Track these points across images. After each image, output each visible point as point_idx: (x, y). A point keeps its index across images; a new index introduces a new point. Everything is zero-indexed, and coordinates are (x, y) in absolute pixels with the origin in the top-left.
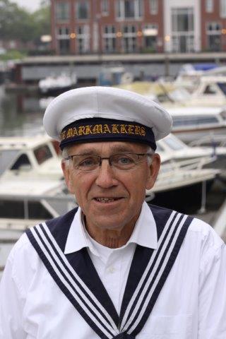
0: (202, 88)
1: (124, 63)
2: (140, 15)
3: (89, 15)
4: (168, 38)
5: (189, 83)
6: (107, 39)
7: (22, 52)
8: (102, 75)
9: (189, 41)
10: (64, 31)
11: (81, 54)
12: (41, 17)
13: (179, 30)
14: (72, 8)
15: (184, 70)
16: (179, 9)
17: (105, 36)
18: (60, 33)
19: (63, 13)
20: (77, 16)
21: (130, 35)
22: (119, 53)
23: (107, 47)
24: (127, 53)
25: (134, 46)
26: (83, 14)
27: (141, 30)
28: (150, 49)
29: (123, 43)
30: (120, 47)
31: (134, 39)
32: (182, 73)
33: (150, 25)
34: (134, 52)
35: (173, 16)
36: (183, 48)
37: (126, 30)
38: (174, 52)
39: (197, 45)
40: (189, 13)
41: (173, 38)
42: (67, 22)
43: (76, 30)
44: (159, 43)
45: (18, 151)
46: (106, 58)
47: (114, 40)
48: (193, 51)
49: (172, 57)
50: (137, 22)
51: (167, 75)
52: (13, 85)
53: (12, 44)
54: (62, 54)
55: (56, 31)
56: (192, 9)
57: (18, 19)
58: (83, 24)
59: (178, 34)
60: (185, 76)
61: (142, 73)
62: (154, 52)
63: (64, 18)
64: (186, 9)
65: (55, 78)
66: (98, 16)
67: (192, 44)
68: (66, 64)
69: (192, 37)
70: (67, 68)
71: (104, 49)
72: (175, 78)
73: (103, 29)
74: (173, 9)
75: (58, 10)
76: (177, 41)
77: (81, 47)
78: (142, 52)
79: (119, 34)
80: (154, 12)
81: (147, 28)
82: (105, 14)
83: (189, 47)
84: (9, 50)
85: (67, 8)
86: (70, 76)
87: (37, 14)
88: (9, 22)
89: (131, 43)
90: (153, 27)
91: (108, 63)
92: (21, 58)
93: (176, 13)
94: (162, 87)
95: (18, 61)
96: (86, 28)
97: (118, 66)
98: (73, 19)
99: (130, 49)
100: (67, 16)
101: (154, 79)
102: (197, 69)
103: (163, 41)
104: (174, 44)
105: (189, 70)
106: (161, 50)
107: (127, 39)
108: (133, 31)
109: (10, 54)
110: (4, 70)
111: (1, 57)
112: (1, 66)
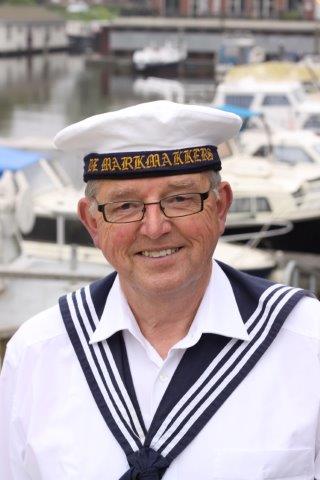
1: (255, 32)
7: (112, 10)
8: (223, 48)
11: (195, 16)
22: (249, 18)
23: (233, 8)
24: (261, 18)
25: (271, 9)
28: (294, 13)
29: (255, 3)
30: (252, 8)
34: (271, 17)
44: (308, 7)
46: (230, 23)
51: (316, 53)
52: (96, 57)
54: (168, 15)
61: (282, 48)
62: (299, 19)
65: (157, 49)
68: (173, 30)
70: (174, 37)
71: (228, 11)
77: (195, 7)
78: (282, 17)
84: (93, 6)
86: (179, 47)
91: (232, 31)
92: (109, 19)
94: (311, 71)
95: (105, 23)
97: (245, 37)
99: (266, 12)
101: (297, 59)
103: (313, 3)
106: (310, 16)
109: (95, 13)
110: (85, 34)
111: (81, 16)
112: (82, 29)
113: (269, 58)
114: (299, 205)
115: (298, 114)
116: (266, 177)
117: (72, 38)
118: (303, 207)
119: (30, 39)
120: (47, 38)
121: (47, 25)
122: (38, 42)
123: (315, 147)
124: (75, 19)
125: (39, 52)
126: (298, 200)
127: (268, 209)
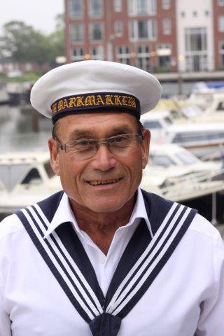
0: (215, 105)
2: (153, 36)
3: (103, 36)
4: (181, 58)
5: (202, 101)
6: (121, 60)
7: (38, 74)
9: (202, 60)
10: (78, 51)
12: (56, 40)
13: (192, 49)
14: (87, 29)
15: (197, 88)
16: (192, 29)
17: (119, 56)
18: (75, 54)
19: (78, 35)
20: (91, 37)
21: (144, 55)
25: (148, 66)
26: (97, 35)
27: (154, 50)
28: (164, 68)
29: (137, 63)
31: (148, 59)
32: (195, 91)
33: (163, 45)
35: (186, 36)
36: (197, 67)
37: (140, 51)
38: (187, 71)
39: (210, 64)
40: (202, 32)
41: (187, 57)
42: (81, 43)
43: (91, 51)
44: (173, 63)
45: (28, 165)
47: (128, 60)
48: (206, 70)
49: (185, 76)
50: (150, 43)
51: (180, 93)
53: (28, 67)
55: (71, 52)
56: (205, 28)
57: (33, 41)
58: (98, 45)
59: (191, 53)
60: (198, 94)
62: (168, 71)
63: (78, 40)
64: (199, 29)
66: (112, 37)
67: (206, 63)
69: (206, 56)
72: (188, 96)
73: (117, 50)
74: (186, 29)
75: (72, 31)
76: (191, 61)
78: (156, 71)
79: (133, 55)
80: (167, 32)
81: (160, 48)
82: (119, 35)
83: (202, 66)
84: (25, 72)
85: (82, 29)
87: (52, 36)
88: (25, 45)
89: (145, 63)
90: (167, 47)
93: (189, 33)
94: (176, 104)
96: (100, 49)
98: (87, 40)
100: (82, 36)
102: (209, 87)
103: (177, 61)
104: (188, 63)
105: (202, 87)
106: (175, 70)
107: (141, 59)
108: (147, 51)
109: (26, 77)
110: (20, 91)
111: (17, 80)
112: (17, 88)
114: (165, 193)
115: (167, 134)
117: (10, 94)
118: (168, 195)
123: (176, 155)
124: (12, 82)
126: (164, 190)
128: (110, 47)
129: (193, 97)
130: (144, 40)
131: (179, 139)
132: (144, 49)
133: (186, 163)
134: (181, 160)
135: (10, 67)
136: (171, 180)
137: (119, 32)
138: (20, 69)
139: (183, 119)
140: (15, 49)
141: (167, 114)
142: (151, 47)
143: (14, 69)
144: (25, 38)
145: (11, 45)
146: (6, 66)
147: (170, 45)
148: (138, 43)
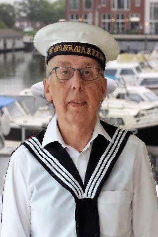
2: (128, 7)
3: (92, 6)
4: (147, 24)
6: (104, 23)
10: (74, 16)
12: (58, 6)
13: (155, 18)
14: (81, 1)
16: (155, 4)
17: (103, 21)
18: (72, 18)
20: (84, 6)
21: (120, 21)
22: (112, 33)
23: (104, 28)
24: (118, 33)
25: (123, 29)
26: (88, 5)
27: (128, 18)
28: (134, 31)
29: (115, 26)
30: (114, 29)
31: (123, 23)
32: (156, 48)
33: (134, 15)
34: (123, 33)
35: (151, 8)
36: (157, 31)
37: (118, 17)
38: (150, 33)
41: (151, 24)
42: (77, 10)
43: (83, 16)
44: (141, 27)
47: (109, 24)
49: (149, 37)
50: (125, 12)
51: (145, 49)
53: (38, 25)
55: (69, 16)
57: (42, 7)
58: (88, 12)
59: (153, 21)
61: (129, 47)
62: (137, 33)
63: (75, 8)
66: (99, 7)
72: (151, 52)
73: (102, 16)
74: (151, 4)
75: (71, 2)
76: (153, 26)
78: (128, 33)
79: (113, 20)
80: (138, 5)
81: (132, 16)
82: (104, 6)
85: (78, 2)
87: (56, 3)
88: (37, 9)
89: (121, 26)
90: (137, 16)
93: (153, 6)
94: (144, 58)
96: (90, 15)
98: (81, 8)
99: (120, 30)
100: (77, 6)
101: (136, 52)
103: (143, 26)
104: (151, 28)
106: (142, 32)
107: (118, 23)
108: (123, 18)
111: (30, 33)
112: (30, 40)
113: (122, 52)
114: (138, 121)
115: (138, 78)
116: (122, 108)
117: (25, 43)
118: (140, 123)
119: (5, 45)
120: (14, 44)
121: (14, 38)
122: (9, 46)
123: (144, 94)
124: (27, 35)
125: (10, 51)
126: (138, 119)
127: (123, 124)
128: (97, 14)
129: (154, 52)
130: (121, 10)
131: (145, 82)
132: (120, 16)
133: (151, 100)
134: (148, 97)
135: (25, 24)
136: (142, 112)
137: (104, 4)
138: (32, 26)
139: (149, 69)
140: (29, 12)
141: (137, 64)
142: (125, 15)
143: (28, 26)
144: (37, 4)
145: (27, 9)
146: (22, 23)
147: (139, 14)
148: (117, 12)
